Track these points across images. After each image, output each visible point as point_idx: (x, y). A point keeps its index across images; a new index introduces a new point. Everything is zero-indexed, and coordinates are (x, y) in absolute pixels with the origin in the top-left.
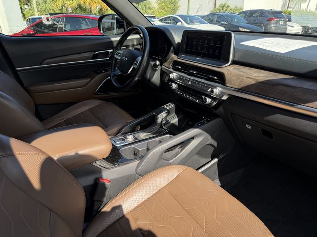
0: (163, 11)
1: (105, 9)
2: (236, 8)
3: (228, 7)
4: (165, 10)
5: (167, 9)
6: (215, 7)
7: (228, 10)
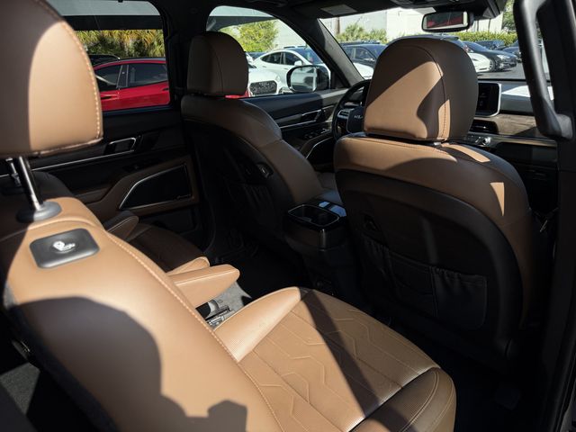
0: (252, 41)
1: (149, 43)
2: (373, 31)
3: (361, 30)
4: (255, 40)
5: (257, 38)
6: (338, 32)
7: (362, 35)
